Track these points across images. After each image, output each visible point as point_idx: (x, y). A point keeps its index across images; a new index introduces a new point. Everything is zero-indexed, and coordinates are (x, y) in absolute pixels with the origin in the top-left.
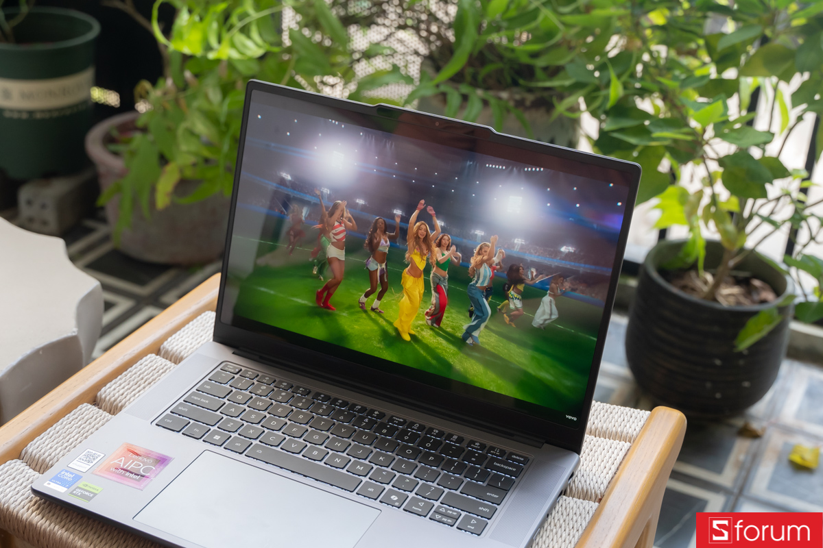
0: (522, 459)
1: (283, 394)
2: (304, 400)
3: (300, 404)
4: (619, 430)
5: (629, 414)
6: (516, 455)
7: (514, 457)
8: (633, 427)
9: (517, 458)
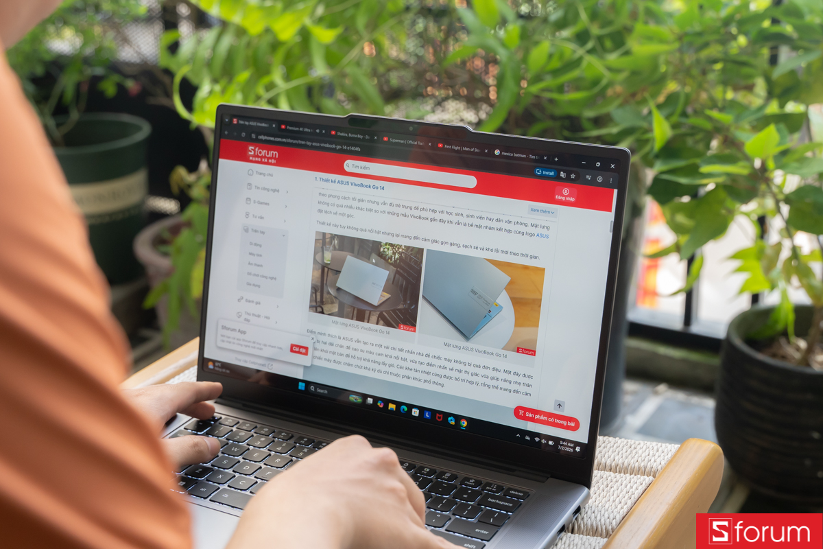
0: (522, 494)
1: (263, 439)
2: (284, 445)
3: (279, 449)
4: (642, 464)
5: (655, 449)
6: (515, 490)
7: (513, 492)
8: (658, 461)
9: (516, 493)
